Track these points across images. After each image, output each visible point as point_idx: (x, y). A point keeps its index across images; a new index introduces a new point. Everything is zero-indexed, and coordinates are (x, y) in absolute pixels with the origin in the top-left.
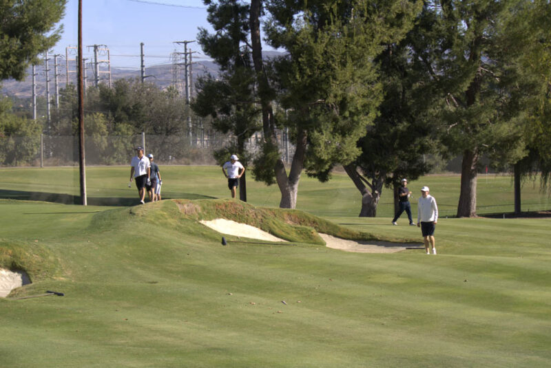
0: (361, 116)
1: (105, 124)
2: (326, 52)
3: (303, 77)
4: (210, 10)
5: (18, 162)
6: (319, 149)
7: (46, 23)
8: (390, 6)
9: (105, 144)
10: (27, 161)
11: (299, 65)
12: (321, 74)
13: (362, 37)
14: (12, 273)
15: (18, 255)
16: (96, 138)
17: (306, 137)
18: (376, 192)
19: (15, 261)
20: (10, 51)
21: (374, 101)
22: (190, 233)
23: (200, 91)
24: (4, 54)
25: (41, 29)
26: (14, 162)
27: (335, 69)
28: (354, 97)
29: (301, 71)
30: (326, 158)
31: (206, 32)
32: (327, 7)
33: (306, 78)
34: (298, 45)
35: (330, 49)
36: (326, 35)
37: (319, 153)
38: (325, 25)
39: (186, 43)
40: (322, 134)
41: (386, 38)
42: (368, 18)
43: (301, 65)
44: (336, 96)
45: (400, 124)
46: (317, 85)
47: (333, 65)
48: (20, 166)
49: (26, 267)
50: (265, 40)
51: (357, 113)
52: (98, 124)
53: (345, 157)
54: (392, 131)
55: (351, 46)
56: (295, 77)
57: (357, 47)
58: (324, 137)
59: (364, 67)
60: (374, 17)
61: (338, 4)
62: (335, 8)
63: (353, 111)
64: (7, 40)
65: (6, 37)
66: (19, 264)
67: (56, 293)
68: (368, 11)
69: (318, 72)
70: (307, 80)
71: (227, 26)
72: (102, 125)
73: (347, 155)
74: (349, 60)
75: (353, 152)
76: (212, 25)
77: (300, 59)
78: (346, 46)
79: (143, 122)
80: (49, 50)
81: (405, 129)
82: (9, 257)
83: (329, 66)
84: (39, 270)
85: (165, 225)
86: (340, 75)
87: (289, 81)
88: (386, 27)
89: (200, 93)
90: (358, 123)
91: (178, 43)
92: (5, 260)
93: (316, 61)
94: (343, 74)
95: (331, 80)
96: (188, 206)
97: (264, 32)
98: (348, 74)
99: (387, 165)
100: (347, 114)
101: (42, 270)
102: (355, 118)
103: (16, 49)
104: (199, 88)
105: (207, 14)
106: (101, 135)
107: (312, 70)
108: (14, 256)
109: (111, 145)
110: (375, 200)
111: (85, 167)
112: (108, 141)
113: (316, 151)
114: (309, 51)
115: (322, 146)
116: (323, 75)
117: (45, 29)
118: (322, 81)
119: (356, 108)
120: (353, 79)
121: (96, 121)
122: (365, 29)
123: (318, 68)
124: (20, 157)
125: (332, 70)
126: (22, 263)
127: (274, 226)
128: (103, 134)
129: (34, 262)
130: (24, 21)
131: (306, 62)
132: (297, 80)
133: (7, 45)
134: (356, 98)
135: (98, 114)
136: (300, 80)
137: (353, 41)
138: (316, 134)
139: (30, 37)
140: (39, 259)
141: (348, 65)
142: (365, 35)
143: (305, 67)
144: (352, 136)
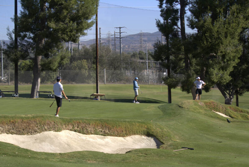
0: (232, 61)
1: (87, 65)
2: (218, 31)
3: (207, 43)
4: (161, 11)
5: (47, 82)
6: (213, 77)
7: (89, 16)
8: (247, 10)
9: (87, 74)
10: (51, 82)
11: (206, 37)
12: (215, 42)
13: (234, 24)
14: (148, 137)
15: (150, 128)
16: (83, 71)
17: (205, 71)
18: (231, 97)
19: (149, 131)
20: (72, 29)
21: (237, 55)
22: (212, 117)
23: (156, 49)
24: (70, 30)
25: (87, 18)
26: (45, 82)
27: (222, 39)
28: (230, 53)
29: (207, 40)
30: (216, 81)
31: (159, 21)
32: (218, 10)
33: (209, 43)
34: (205, 27)
35: (219, 30)
36: (218, 23)
37: (213, 78)
38: (218, 18)
39: (120, 28)
40: (214, 70)
41: (244, 25)
42: (237, 16)
43: (207, 37)
44: (222, 52)
45: (243, 65)
46: (214, 47)
47: (221, 37)
48: (48, 84)
49: (155, 134)
50: (188, 25)
51: (230, 60)
52: (84, 65)
53: (224, 81)
54: (239, 69)
55: (229, 29)
56: (204, 43)
57: (232, 29)
58: (215, 71)
59: (235, 38)
60: (239, 15)
61: (223, 9)
62: (222, 10)
63: (228, 59)
64: (71, 23)
65: (71, 22)
66: (151, 133)
67: (188, 149)
68: (237, 12)
69: (214, 40)
70: (209, 44)
71: (170, 18)
72: (86, 65)
73: (225, 80)
74: (229, 35)
75: (227, 78)
76: (162, 18)
77: (206, 35)
78: (227, 29)
79: (104, 64)
80: (90, 29)
81: (246, 68)
82: (145, 129)
83: (219, 38)
84: (163, 136)
85: (199, 113)
86: (225, 42)
87: (201, 45)
88: (244, 20)
89: (156, 50)
90: (230, 64)
91: (116, 28)
92: (144, 131)
93: (213, 35)
94: (226, 41)
95: (220, 45)
96: (200, 103)
97: (187, 22)
98: (228, 42)
99: (237, 85)
100: (225, 60)
101: (164, 136)
102: (229, 62)
103: (75, 28)
104: (156, 48)
105: (160, 13)
106: (85, 70)
107: (211, 40)
108: (148, 129)
109: (89, 74)
110: (231, 101)
111: (99, 84)
112: (88, 73)
113: (211, 77)
114: (210, 30)
115: (215, 75)
116: (217, 42)
117: (89, 18)
118: (216, 45)
119: (230, 58)
120: (229, 44)
121: (83, 63)
122: (235, 21)
123: (214, 39)
124: (48, 80)
125: (220, 40)
126: (152, 132)
127: (231, 113)
128: (86, 70)
129: (159, 132)
130: (79, 14)
131: (209, 36)
132: (204, 44)
133: (71, 26)
134: (231, 53)
135: (84, 60)
136: (206, 44)
137: (230, 26)
138: (212, 69)
139: (82, 22)
140: (160, 130)
141: (228, 37)
142: (235, 24)
143: (208, 38)
144: (227, 71)
